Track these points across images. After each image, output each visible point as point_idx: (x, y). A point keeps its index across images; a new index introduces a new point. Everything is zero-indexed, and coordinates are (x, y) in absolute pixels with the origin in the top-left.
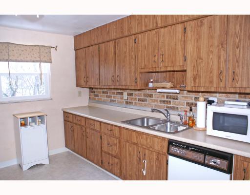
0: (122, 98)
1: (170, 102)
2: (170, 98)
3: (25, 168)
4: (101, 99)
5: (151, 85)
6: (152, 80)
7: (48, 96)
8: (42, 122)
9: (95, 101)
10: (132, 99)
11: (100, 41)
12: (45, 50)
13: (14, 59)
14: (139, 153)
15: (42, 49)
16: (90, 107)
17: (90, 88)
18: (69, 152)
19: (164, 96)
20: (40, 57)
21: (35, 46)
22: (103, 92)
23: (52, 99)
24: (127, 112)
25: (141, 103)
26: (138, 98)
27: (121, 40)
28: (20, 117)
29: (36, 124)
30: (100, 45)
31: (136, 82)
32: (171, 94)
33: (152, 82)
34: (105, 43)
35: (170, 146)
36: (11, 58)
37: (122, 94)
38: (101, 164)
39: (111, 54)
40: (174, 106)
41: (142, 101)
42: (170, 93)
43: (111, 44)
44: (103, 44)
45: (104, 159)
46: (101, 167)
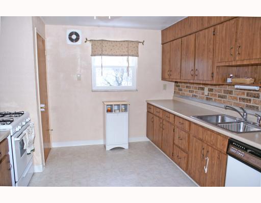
0: (203, 94)
1: (250, 100)
2: (250, 96)
3: (108, 148)
4: (184, 94)
5: (229, 80)
6: (231, 75)
7: (135, 88)
8: (126, 110)
9: (178, 95)
10: (212, 95)
11: (183, 35)
12: (133, 45)
13: (106, 53)
14: (203, 149)
15: (130, 44)
16: (174, 101)
17: (176, 82)
18: (149, 142)
19: (243, 94)
20: (128, 52)
21: (124, 41)
22: (187, 87)
23: (137, 90)
24: (206, 108)
25: (221, 100)
26: (218, 94)
27: (201, 32)
28: (106, 103)
29: (120, 111)
30: (183, 38)
31: (212, 77)
32: (252, 92)
33: (231, 77)
34: (187, 37)
35: (230, 145)
36: (103, 53)
37: (203, 89)
38: (172, 156)
39: (192, 48)
40: (254, 105)
41: (222, 98)
42: (251, 90)
43: (192, 37)
44: (185, 38)
45: (175, 152)
46: (171, 159)
